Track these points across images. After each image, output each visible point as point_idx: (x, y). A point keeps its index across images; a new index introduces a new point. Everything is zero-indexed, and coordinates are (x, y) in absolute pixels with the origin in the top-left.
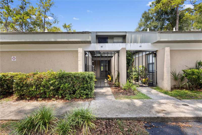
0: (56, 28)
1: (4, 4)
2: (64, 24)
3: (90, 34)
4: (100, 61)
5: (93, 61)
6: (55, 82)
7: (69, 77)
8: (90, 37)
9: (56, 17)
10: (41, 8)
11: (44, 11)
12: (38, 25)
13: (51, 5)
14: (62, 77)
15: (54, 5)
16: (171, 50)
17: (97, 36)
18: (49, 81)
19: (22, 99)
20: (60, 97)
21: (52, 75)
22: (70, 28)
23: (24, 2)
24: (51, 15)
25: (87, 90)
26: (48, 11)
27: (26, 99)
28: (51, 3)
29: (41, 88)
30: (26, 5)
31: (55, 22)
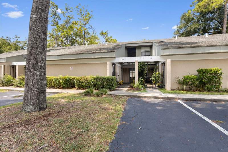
0: (94, 37)
1: (55, 22)
2: (101, 32)
3: (114, 52)
4: (129, 68)
5: (122, 69)
6: (94, 81)
7: (100, 78)
8: (114, 54)
9: (94, 28)
10: (82, 21)
11: (84, 24)
12: (79, 36)
13: (90, 18)
14: (97, 79)
15: (92, 17)
16: (171, 61)
17: (126, 47)
18: (91, 80)
19: (79, 89)
20: (96, 89)
21: (93, 77)
22: (107, 35)
23: (69, 18)
24: (90, 27)
25: (110, 86)
26: (88, 24)
27: (81, 89)
28: (90, 17)
29: (88, 84)
30: (70, 20)
31: (93, 33)
